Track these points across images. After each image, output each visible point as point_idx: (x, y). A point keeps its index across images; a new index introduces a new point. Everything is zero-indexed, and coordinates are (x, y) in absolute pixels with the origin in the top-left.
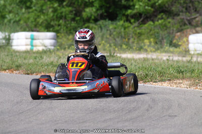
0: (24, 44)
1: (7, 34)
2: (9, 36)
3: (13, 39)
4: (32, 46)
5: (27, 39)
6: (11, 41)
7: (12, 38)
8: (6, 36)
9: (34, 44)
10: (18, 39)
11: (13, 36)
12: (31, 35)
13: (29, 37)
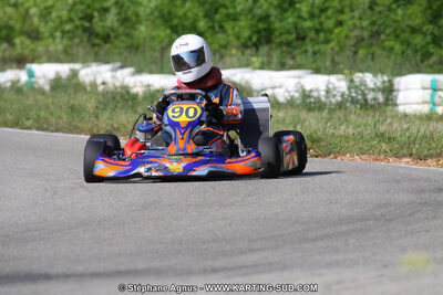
0: (420, 100)
1: (386, 78)
2: (390, 81)
3: (398, 90)
4: (434, 104)
5: (424, 88)
6: (395, 93)
7: (396, 87)
8: (384, 82)
9: (437, 100)
10: (407, 89)
11: (399, 83)
12: (433, 81)
13: (428, 85)
